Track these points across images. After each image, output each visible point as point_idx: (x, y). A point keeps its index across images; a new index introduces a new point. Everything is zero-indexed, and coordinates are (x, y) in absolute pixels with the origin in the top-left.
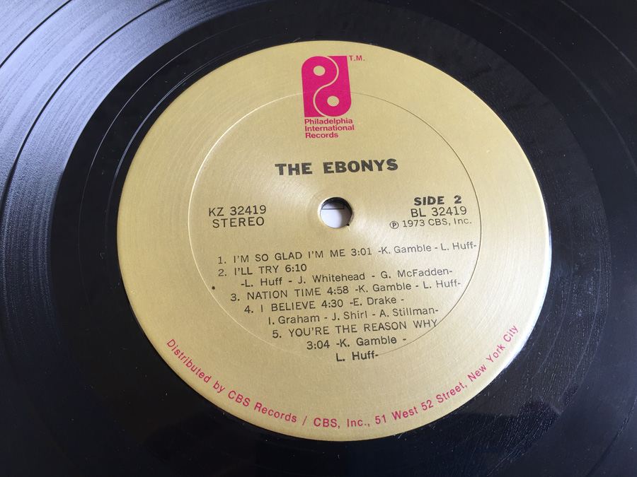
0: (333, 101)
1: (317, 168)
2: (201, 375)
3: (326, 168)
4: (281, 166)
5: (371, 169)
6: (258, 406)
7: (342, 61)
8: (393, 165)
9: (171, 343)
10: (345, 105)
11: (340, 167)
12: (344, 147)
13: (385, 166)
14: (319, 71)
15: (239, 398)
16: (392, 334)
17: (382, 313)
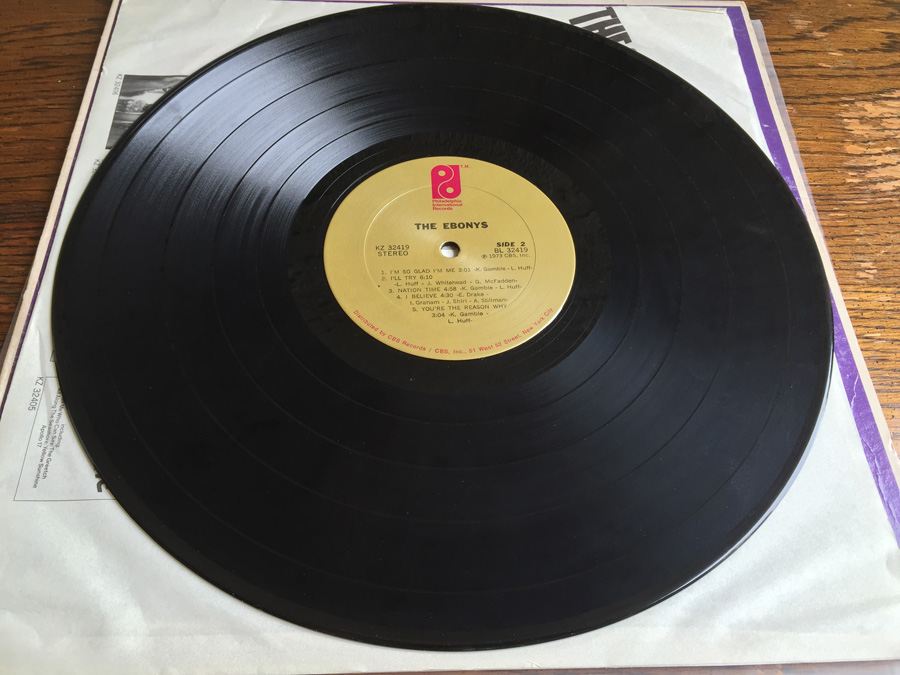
0: (450, 190)
1: (440, 226)
2: (373, 327)
3: (445, 226)
4: (418, 225)
5: (471, 227)
6: (404, 343)
7: (456, 168)
8: (485, 225)
9: (356, 312)
10: (457, 192)
11: (453, 226)
12: (455, 215)
13: (480, 226)
14: (442, 173)
15: (394, 339)
16: (481, 311)
17: (475, 300)
